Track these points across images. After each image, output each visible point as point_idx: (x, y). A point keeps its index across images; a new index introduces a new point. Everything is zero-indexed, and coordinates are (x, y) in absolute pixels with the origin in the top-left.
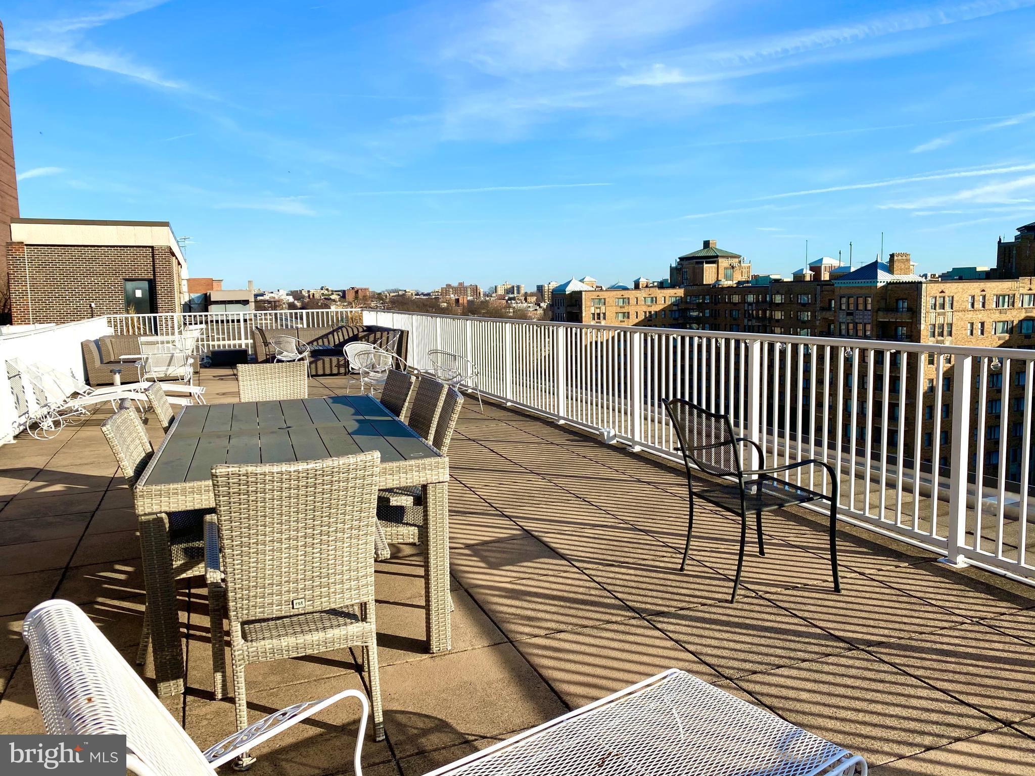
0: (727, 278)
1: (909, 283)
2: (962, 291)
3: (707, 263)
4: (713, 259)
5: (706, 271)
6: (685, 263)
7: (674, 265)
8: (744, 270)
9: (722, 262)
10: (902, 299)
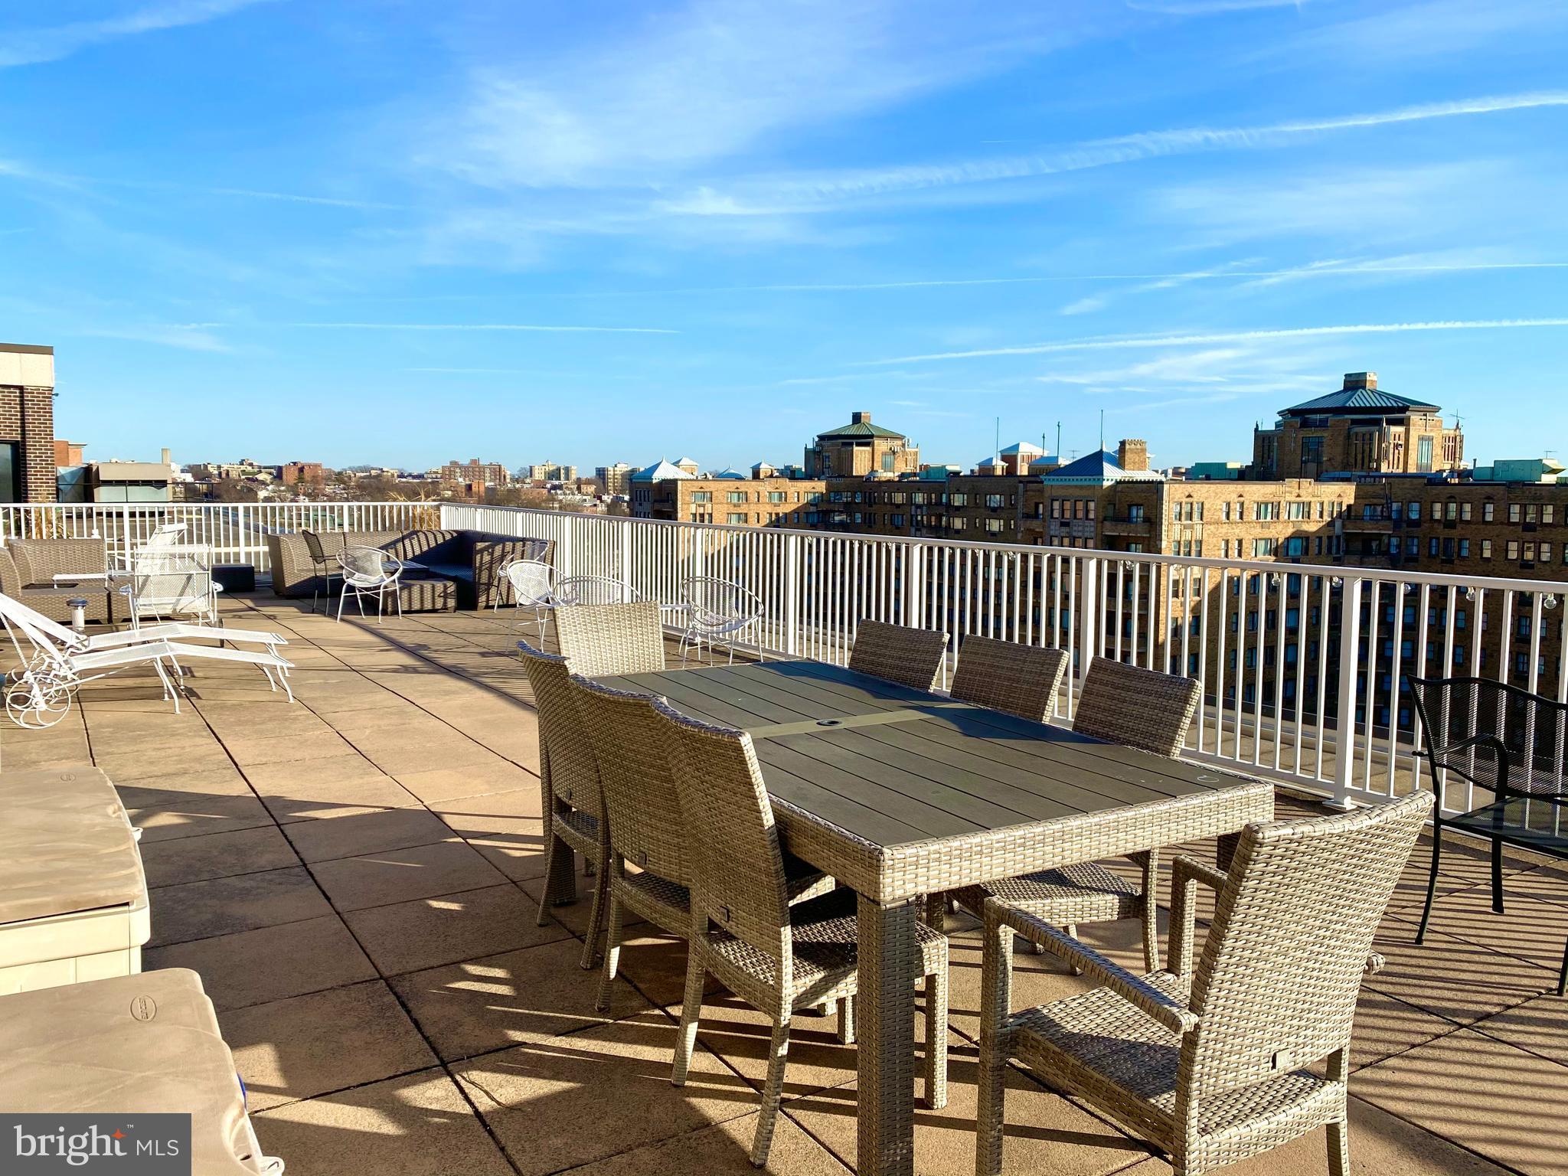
0: (887, 467)
1: (1145, 482)
2: (1215, 496)
3: (858, 445)
4: (866, 440)
5: (857, 457)
6: (825, 443)
7: (810, 446)
8: (909, 458)
9: (879, 445)
10: (1137, 505)
